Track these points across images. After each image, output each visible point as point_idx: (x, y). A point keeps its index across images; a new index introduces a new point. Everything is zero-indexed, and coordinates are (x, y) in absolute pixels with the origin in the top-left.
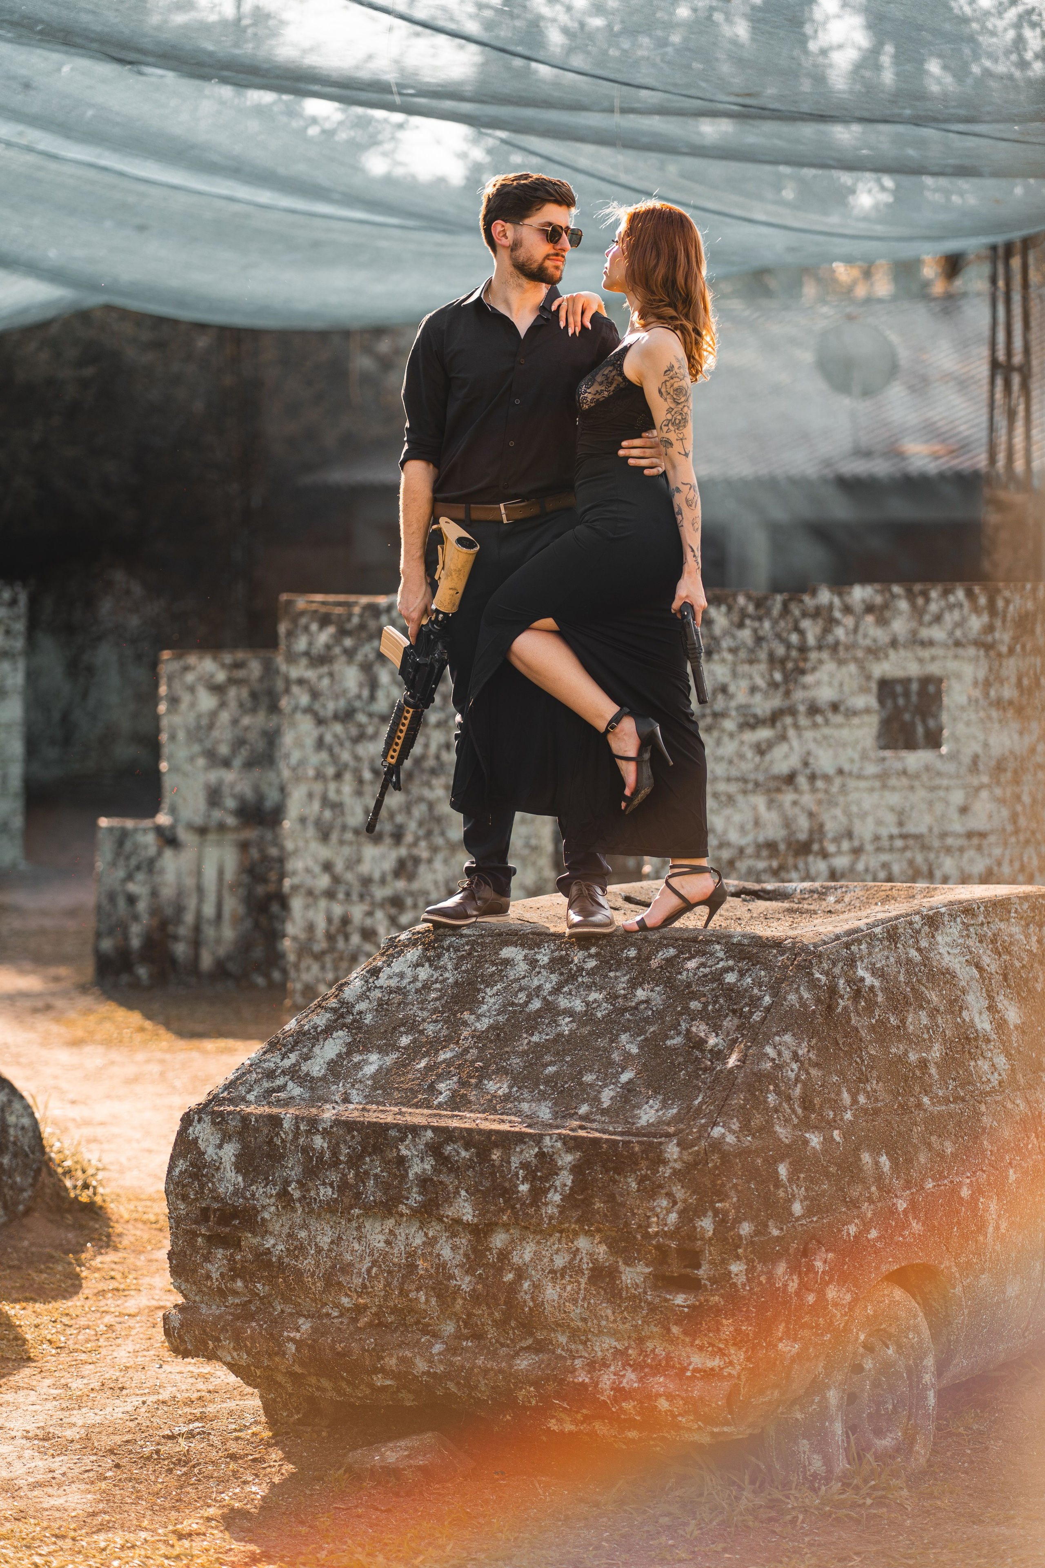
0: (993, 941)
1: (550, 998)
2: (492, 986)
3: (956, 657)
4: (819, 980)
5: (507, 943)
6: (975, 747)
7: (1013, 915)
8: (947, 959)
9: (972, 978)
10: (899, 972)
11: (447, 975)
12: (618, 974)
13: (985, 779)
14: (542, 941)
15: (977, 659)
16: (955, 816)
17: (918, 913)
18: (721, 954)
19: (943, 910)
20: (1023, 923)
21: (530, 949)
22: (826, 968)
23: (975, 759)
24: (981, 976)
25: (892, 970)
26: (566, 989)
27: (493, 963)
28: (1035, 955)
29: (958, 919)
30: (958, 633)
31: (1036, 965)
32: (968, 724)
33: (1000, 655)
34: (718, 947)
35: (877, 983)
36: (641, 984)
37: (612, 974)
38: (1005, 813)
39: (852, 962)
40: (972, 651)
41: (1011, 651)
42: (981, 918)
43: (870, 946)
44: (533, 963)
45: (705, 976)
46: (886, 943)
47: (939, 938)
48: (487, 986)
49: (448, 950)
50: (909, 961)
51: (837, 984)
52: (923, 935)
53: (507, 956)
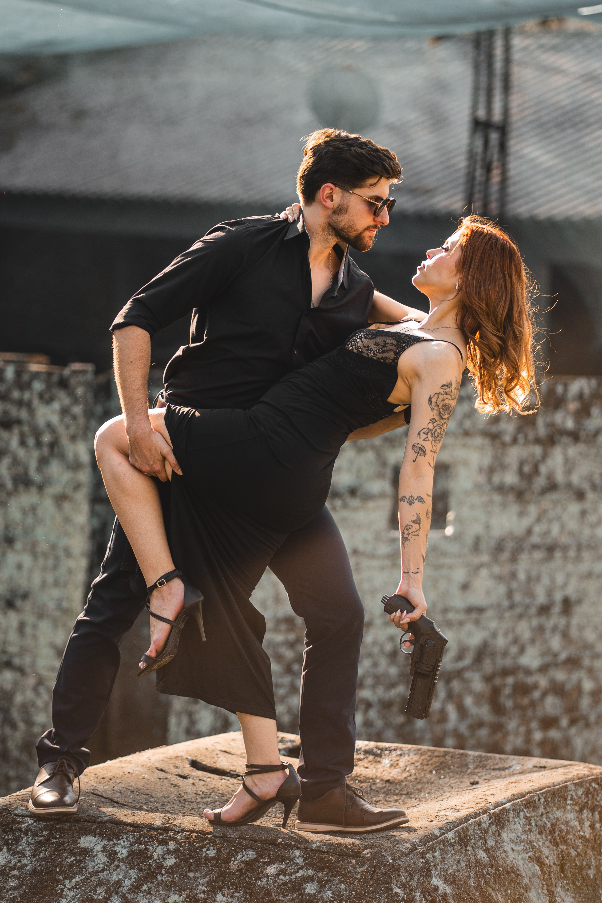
0: (552, 832)
1: (129, 896)
2: (71, 878)
3: (464, 445)
4: (397, 894)
5: (87, 832)
6: (477, 529)
7: (569, 802)
8: (511, 855)
9: (534, 875)
10: (469, 877)
11: (25, 861)
12: (197, 875)
13: (485, 558)
14: (121, 832)
15: (482, 448)
16: (455, 590)
17: (485, 812)
18: (300, 861)
19: (508, 805)
20: (577, 808)
21: (109, 840)
22: (404, 881)
23: (477, 541)
24: (542, 870)
25: (461, 876)
26: (145, 887)
27: (72, 853)
28: (587, 841)
29: (522, 814)
30: (468, 424)
31: (589, 852)
32: (473, 507)
33: (504, 445)
34: (297, 853)
35: (449, 891)
36: (221, 889)
37: (191, 875)
38: (502, 589)
39: (427, 873)
40: (478, 441)
41: (515, 441)
42: (541, 810)
43: (444, 852)
44: (112, 855)
45: (285, 884)
46: (458, 847)
47: (504, 835)
48: (66, 878)
49: (26, 834)
50: (478, 862)
51: (414, 898)
52: (490, 834)
53: (86, 845)
